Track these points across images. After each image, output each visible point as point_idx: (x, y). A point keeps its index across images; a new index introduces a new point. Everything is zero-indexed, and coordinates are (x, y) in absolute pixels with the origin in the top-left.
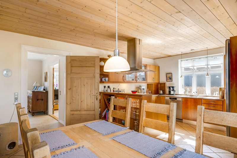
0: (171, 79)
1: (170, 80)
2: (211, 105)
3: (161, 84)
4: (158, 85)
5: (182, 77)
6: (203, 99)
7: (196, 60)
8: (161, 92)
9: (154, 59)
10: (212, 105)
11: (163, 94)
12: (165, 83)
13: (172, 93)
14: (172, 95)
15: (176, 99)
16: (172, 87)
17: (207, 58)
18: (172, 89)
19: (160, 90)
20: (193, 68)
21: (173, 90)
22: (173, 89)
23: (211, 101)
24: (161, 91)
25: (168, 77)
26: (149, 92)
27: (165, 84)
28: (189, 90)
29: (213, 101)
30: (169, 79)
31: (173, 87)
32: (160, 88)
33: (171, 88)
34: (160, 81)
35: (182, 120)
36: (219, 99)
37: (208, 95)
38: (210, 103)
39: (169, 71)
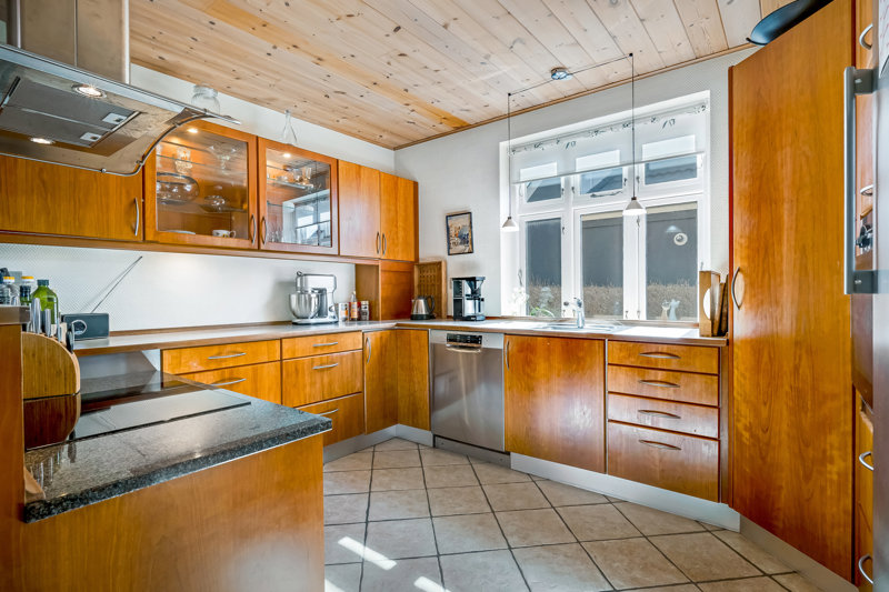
0: (466, 239)
1: (461, 247)
2: (652, 375)
3: (423, 267)
4: (411, 273)
5: (512, 225)
6: (612, 339)
7: (580, 140)
8: (421, 307)
9: (395, 149)
10: (660, 375)
11: (430, 317)
12: (440, 263)
13: (469, 307)
14: (468, 319)
15: (477, 340)
16: (466, 279)
17: (629, 129)
18: (467, 289)
19: (419, 297)
20: (567, 182)
21: (475, 295)
22: (474, 292)
23: (653, 348)
24: (422, 302)
25: (452, 232)
26: (359, 305)
27: (440, 269)
28: (549, 295)
29: (665, 348)
30: (458, 240)
31: (472, 281)
32: (419, 286)
33: (465, 284)
34: (421, 256)
35: (508, 454)
36: (697, 336)
37: (631, 316)
38: (649, 361)
39: (458, 206)
